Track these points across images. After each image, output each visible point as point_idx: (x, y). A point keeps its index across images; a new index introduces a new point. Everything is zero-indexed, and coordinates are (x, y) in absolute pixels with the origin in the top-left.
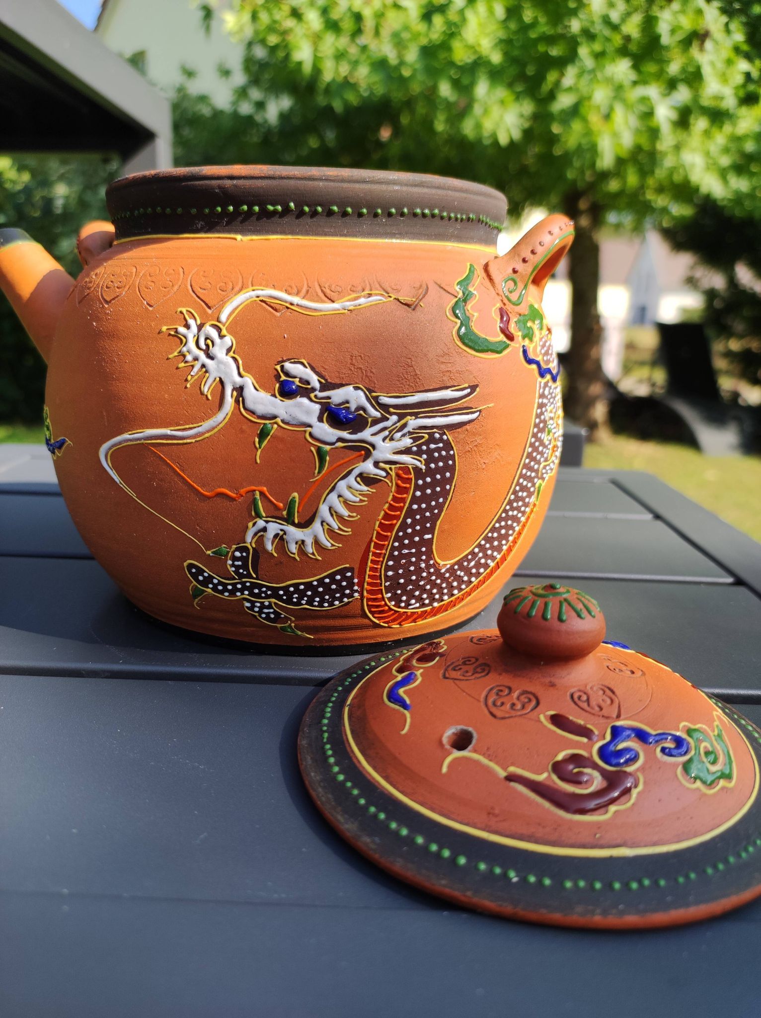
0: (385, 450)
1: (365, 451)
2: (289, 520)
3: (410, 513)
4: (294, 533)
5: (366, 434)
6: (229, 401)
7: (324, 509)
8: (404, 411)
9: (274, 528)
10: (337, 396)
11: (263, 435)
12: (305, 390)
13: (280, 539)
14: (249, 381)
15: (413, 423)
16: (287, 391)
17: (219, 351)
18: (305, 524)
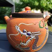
0: (32, 37)
1: (31, 37)
2: (24, 43)
3: (35, 42)
4: (24, 44)
5: (31, 36)
6: (19, 33)
7: (27, 42)
8: (34, 34)
9: (22, 43)
10: (28, 32)
11: (22, 36)
12: (25, 32)
13: (23, 44)
14: (21, 31)
15: (35, 35)
16: (24, 32)
17: (18, 28)
18: (25, 43)
